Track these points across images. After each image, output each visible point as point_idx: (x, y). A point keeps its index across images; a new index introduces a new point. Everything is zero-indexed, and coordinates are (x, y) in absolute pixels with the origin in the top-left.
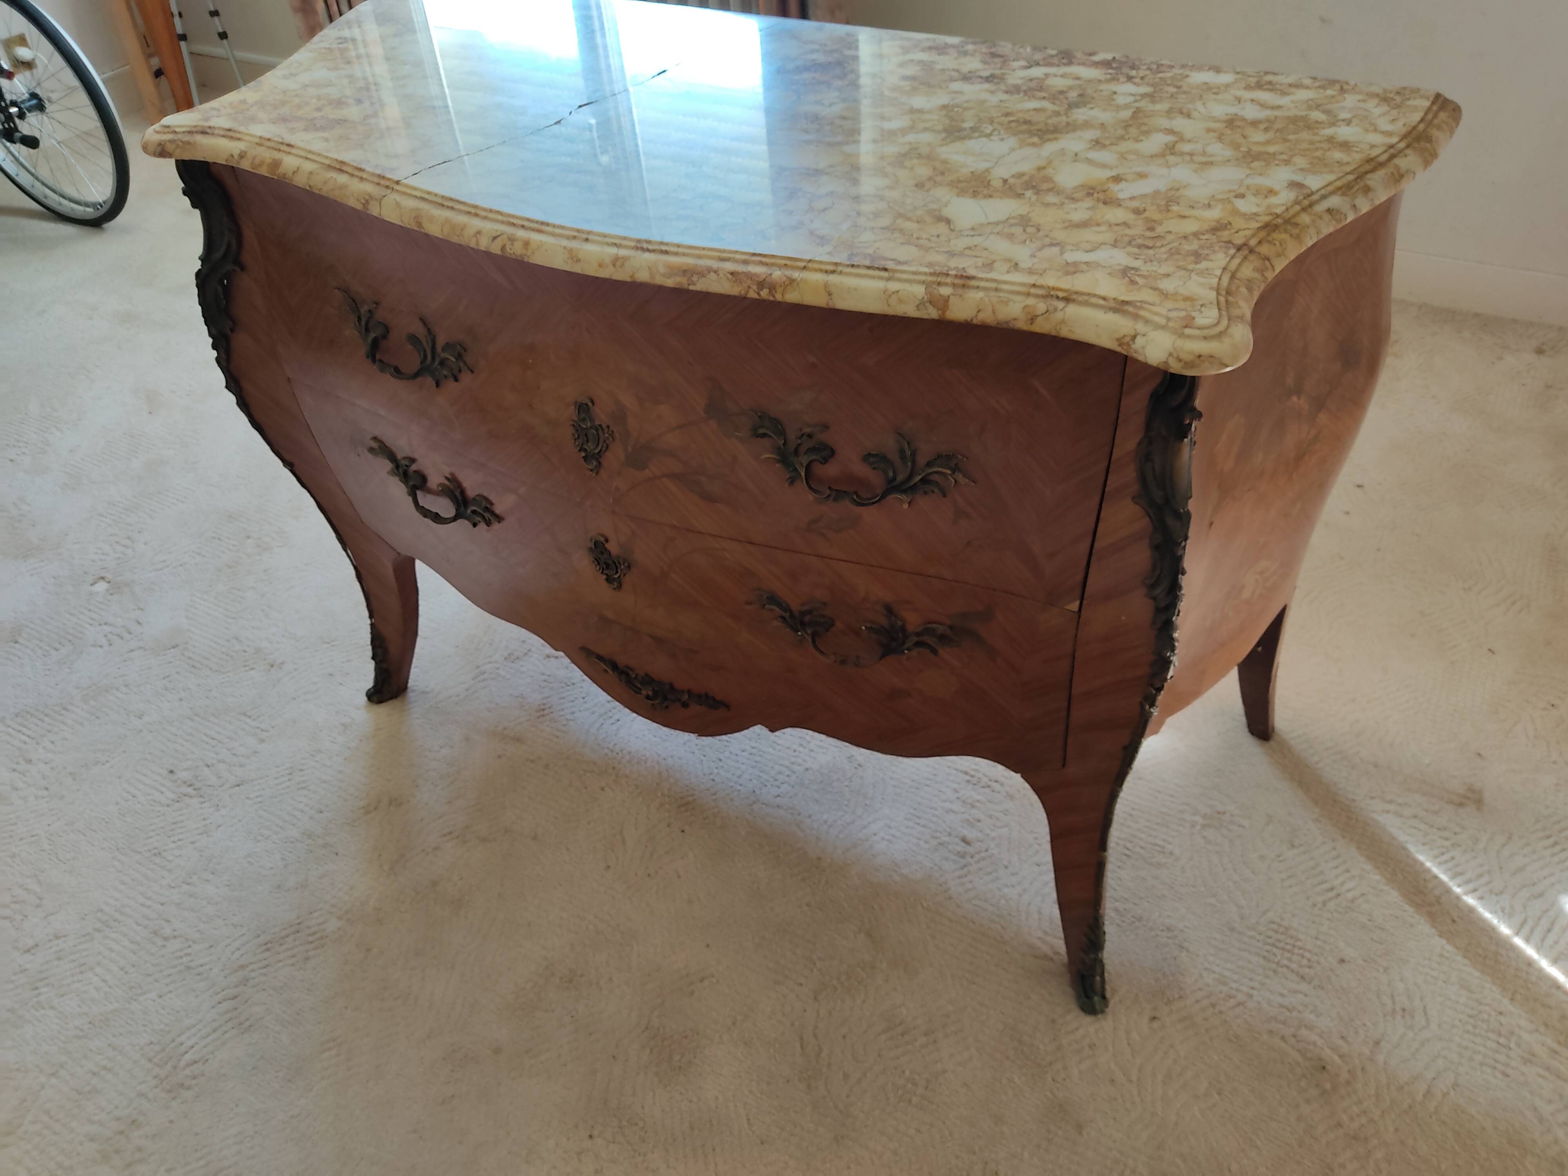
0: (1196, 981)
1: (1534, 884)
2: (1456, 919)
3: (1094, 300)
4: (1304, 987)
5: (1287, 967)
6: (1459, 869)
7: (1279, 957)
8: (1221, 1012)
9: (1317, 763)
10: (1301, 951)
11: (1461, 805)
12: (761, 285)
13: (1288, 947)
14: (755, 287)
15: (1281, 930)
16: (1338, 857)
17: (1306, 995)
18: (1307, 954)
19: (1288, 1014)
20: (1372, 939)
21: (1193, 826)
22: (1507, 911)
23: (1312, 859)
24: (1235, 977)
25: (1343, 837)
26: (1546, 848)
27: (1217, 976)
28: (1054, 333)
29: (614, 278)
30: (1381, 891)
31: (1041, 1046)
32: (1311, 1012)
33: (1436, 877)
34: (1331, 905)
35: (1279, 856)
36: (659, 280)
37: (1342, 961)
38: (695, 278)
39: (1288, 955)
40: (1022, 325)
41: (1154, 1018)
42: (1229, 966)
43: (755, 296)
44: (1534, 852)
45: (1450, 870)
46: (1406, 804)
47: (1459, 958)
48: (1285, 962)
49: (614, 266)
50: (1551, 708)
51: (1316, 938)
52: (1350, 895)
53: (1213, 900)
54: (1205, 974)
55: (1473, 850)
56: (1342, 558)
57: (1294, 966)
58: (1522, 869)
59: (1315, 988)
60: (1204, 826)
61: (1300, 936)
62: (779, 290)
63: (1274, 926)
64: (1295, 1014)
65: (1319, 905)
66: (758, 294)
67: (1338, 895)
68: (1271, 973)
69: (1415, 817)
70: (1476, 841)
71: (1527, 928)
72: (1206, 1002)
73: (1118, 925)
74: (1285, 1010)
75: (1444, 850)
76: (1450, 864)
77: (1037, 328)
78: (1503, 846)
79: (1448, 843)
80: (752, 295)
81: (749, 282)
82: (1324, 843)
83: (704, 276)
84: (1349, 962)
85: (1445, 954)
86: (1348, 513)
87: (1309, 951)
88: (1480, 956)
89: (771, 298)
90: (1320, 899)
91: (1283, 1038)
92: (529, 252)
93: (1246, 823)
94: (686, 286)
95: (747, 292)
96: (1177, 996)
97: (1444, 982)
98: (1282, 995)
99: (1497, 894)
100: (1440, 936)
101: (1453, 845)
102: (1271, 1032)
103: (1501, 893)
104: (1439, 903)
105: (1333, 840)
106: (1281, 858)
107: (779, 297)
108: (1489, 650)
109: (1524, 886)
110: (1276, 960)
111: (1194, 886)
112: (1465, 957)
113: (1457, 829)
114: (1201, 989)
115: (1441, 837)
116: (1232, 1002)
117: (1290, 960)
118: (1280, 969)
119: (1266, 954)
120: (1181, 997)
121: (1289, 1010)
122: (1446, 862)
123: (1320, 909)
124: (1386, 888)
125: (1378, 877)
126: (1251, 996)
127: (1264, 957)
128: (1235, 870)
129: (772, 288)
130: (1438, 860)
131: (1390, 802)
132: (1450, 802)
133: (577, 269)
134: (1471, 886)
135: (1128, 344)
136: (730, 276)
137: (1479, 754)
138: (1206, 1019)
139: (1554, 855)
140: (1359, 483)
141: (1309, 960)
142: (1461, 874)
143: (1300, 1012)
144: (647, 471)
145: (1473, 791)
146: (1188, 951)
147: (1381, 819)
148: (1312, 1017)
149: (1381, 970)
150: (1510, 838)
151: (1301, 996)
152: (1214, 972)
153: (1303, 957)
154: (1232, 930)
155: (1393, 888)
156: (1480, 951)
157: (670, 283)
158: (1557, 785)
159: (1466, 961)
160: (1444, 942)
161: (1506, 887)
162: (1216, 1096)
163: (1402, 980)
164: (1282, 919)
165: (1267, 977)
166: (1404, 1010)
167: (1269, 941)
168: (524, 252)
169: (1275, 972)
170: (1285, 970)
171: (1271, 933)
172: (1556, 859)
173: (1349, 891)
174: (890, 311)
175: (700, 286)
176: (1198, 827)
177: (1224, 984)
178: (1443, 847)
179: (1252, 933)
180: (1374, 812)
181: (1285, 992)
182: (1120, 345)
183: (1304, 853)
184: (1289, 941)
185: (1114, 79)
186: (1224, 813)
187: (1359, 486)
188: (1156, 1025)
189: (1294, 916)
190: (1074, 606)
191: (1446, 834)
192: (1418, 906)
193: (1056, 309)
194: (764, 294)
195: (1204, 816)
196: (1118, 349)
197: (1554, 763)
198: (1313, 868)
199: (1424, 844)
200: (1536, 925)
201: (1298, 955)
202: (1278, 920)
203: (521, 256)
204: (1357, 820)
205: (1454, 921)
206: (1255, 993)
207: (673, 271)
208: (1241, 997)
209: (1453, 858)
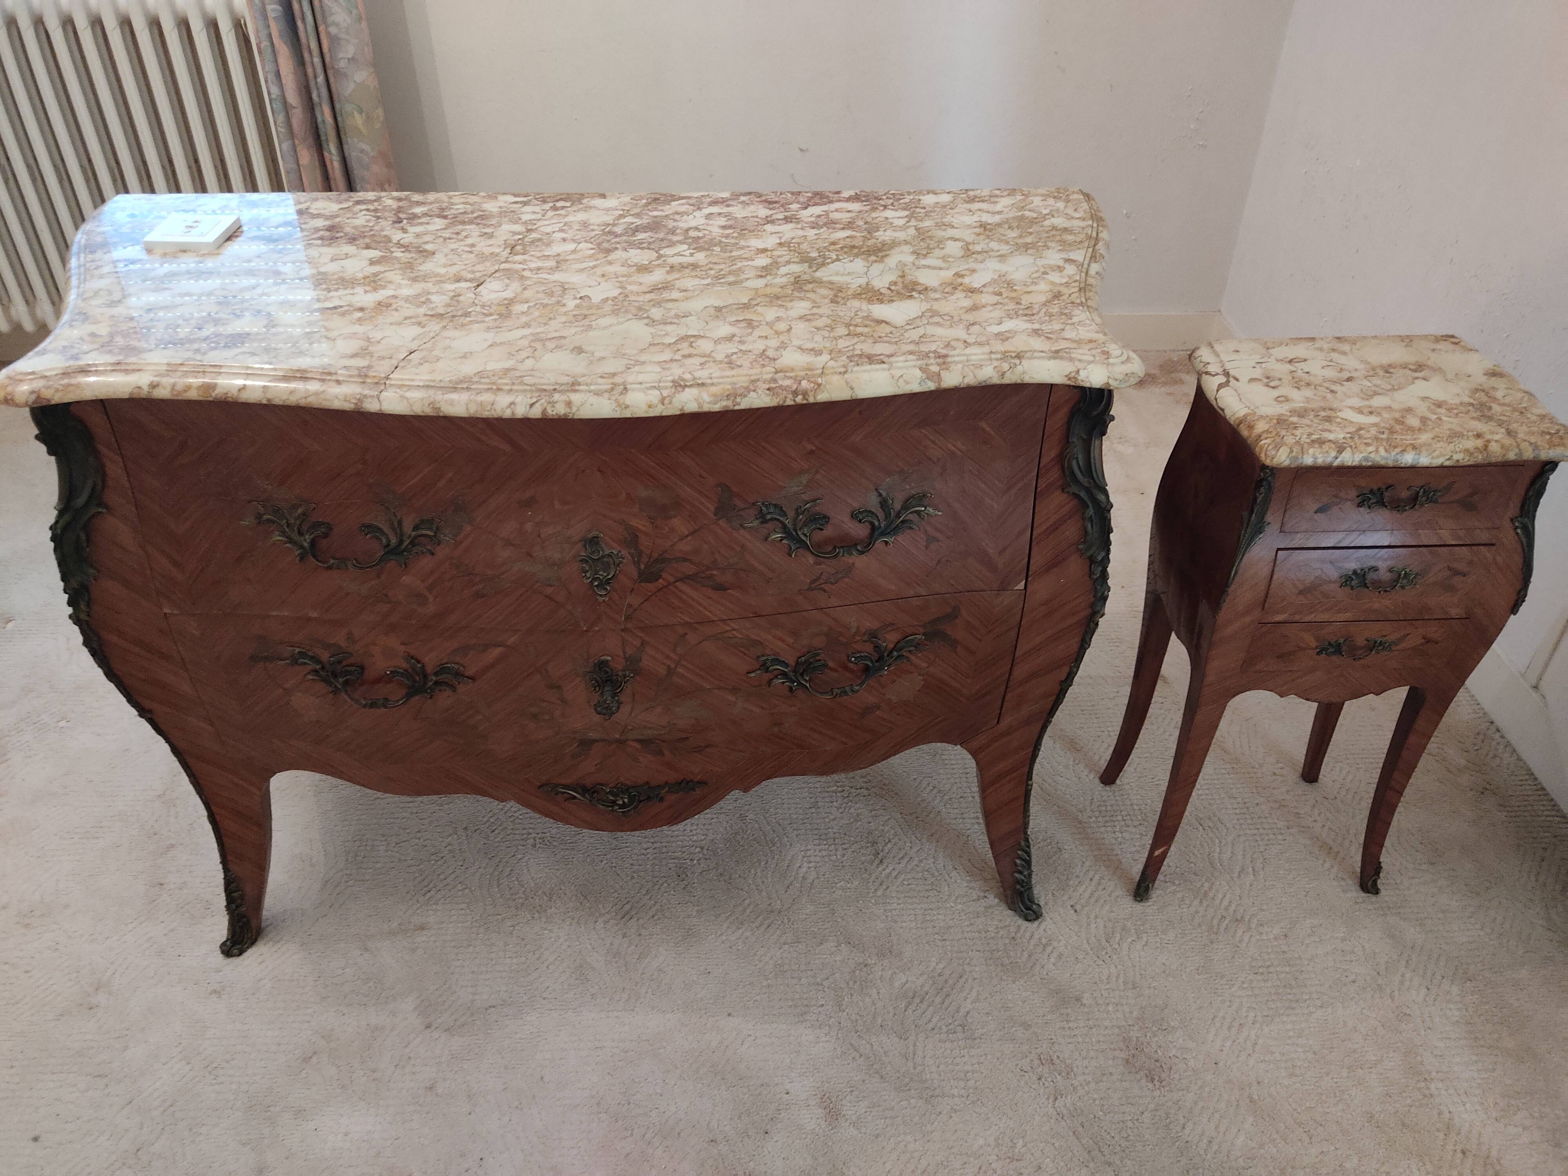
3: (1036, 354)
12: (795, 393)
14: (790, 396)
28: (1019, 381)
29: (664, 414)
36: (706, 408)
38: (738, 400)
40: (996, 380)
43: (792, 403)
49: (663, 404)
62: (811, 394)
66: (794, 401)
77: (1007, 380)
80: (789, 402)
81: (785, 393)
83: (745, 396)
89: (805, 402)
92: (574, 409)
94: (731, 408)
95: (785, 401)
107: (811, 400)
129: (805, 394)
133: (627, 414)
135: (1074, 378)
136: (768, 392)
144: (660, 581)
157: (717, 408)
168: (568, 410)
174: (900, 391)
175: (744, 404)
182: (1069, 379)
185: (874, 209)
190: (1021, 586)
193: (1015, 365)
194: (799, 399)
196: (1068, 382)
203: (565, 415)
207: (717, 398)
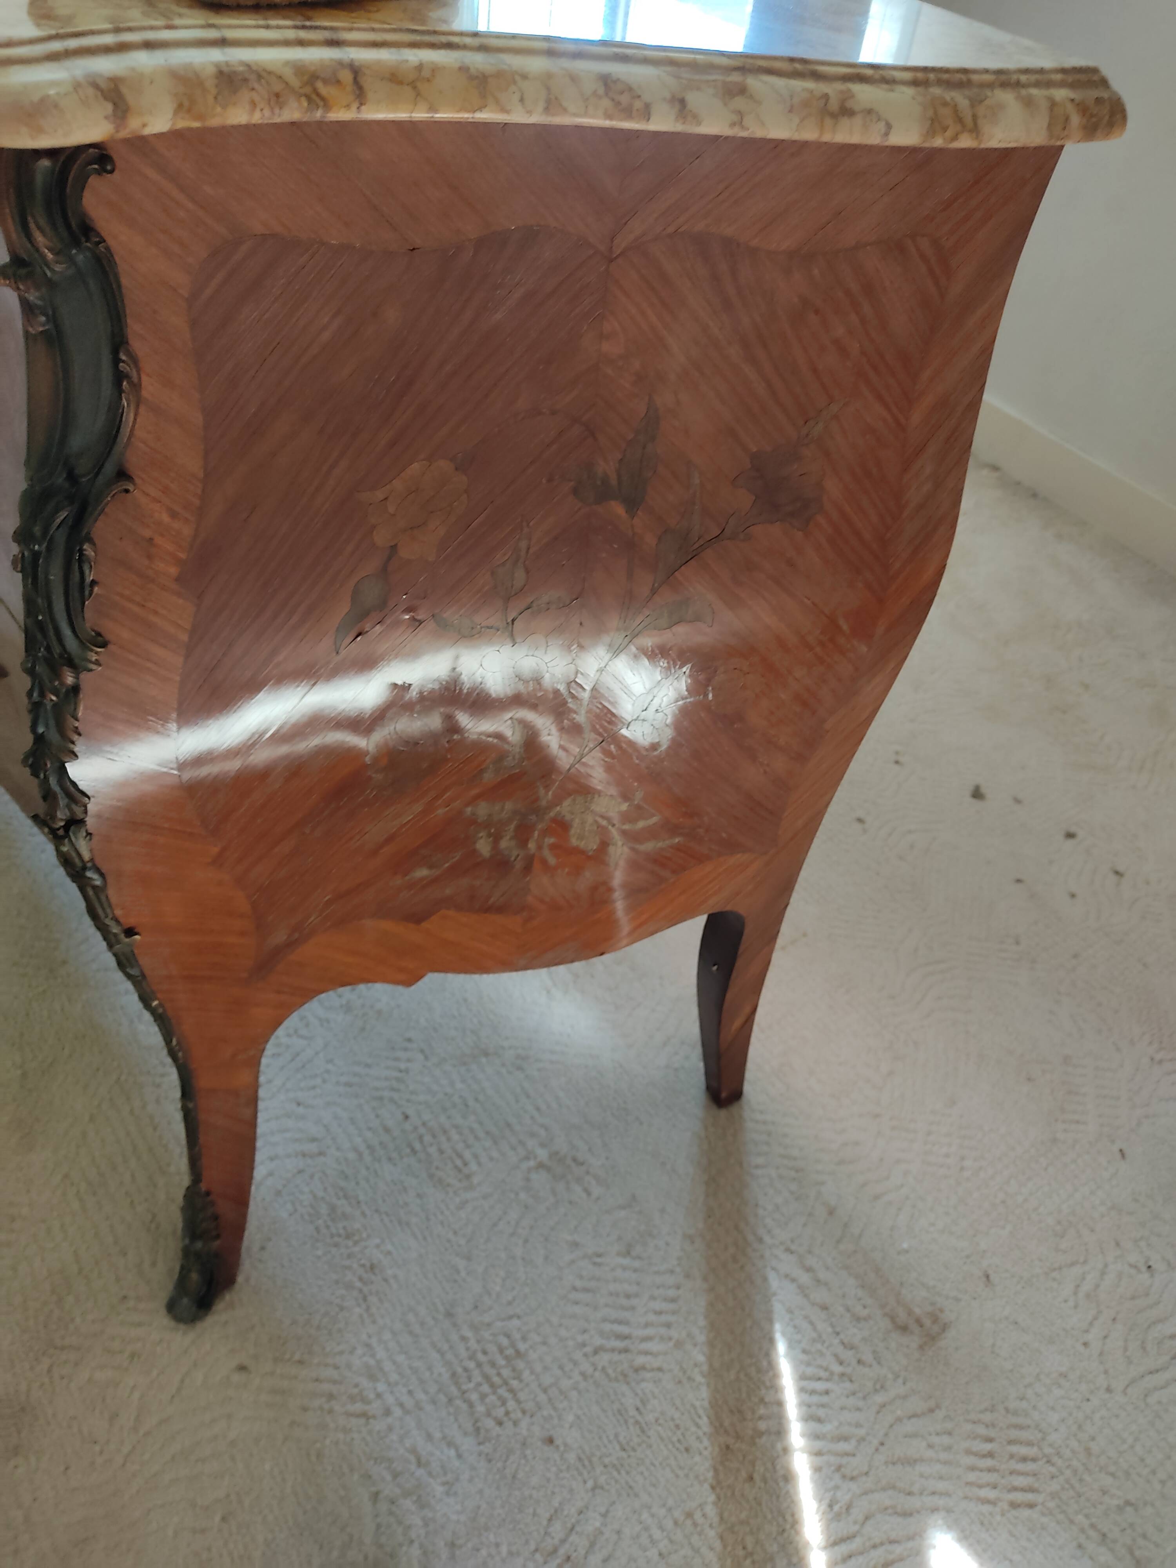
0: (341, 1353)
1: (910, 1494)
2: (756, 1476)
4: (468, 1444)
5: (471, 1405)
6: (821, 1412)
7: (471, 1385)
8: (331, 1411)
9: (757, 1167)
10: (507, 1395)
11: (904, 1329)
13: (496, 1379)
15: (510, 1352)
16: (673, 1300)
17: (459, 1456)
18: (511, 1404)
19: (413, 1467)
20: (616, 1436)
21: (527, 1158)
22: (836, 1508)
23: (638, 1284)
24: (394, 1377)
25: (705, 1279)
26: (969, 1452)
27: (372, 1362)
30: (690, 1379)
31: (78, 1320)
32: (444, 1484)
33: (780, 1404)
34: (604, 1359)
35: (599, 1255)
37: (550, 1441)
39: (486, 1388)
41: (242, 1368)
42: (401, 1358)
44: (948, 1448)
45: (809, 1406)
46: (826, 1284)
47: (712, 1533)
48: (474, 1397)
50: (1144, 1269)
51: (545, 1391)
52: (640, 1360)
53: (461, 1264)
54: (360, 1351)
55: (864, 1398)
56: (1018, 943)
57: (480, 1409)
58: (911, 1462)
59: (480, 1455)
60: (541, 1166)
61: (526, 1374)
63: (505, 1342)
64: (420, 1472)
65: (588, 1349)
67: (626, 1350)
68: (442, 1398)
69: (824, 1308)
70: (880, 1386)
71: (844, 1549)
72: (326, 1387)
73: (317, 1230)
74: (412, 1458)
75: (823, 1374)
76: (815, 1399)
78: (915, 1416)
79: (837, 1369)
82: (672, 1272)
84: (558, 1447)
85: (698, 1516)
86: (1073, 896)
87: (518, 1402)
88: (744, 1548)
90: (598, 1341)
91: (375, 1497)
93: (596, 1191)
96: (297, 1357)
97: (660, 1554)
98: (429, 1437)
99: (844, 1477)
100: (713, 1488)
101: (843, 1375)
102: (367, 1476)
103: (852, 1479)
104: (753, 1443)
105: (687, 1276)
106: (598, 1260)
108: (1121, 1150)
109: (894, 1487)
110: (464, 1387)
111: (455, 1233)
112: (721, 1538)
113: (868, 1357)
114: (336, 1367)
115: (836, 1356)
116: (358, 1407)
117: (483, 1397)
118: (458, 1402)
119: (459, 1370)
120: (301, 1362)
121: (419, 1464)
122: (813, 1392)
123: (585, 1355)
124: (699, 1379)
125: (701, 1358)
126: (387, 1412)
127: (454, 1375)
128: (526, 1241)
130: (805, 1383)
131: (809, 1270)
132: (893, 1319)
134: (819, 1444)
137: (988, 1277)
138: (305, 1409)
139: (973, 1469)
140: (1121, 869)
141: (507, 1413)
142: (819, 1420)
143: (430, 1474)
145: (935, 1320)
146: (368, 1309)
147: (774, 1282)
148: (439, 1490)
149: (590, 1484)
150: (931, 1411)
151: (452, 1453)
152: (373, 1356)
153: (504, 1403)
154: (449, 1315)
155: (708, 1385)
156: (750, 1541)
158: (1064, 1376)
159: (718, 1544)
160: (712, 1498)
161: (867, 1474)
162: (217, 1518)
163: (605, 1515)
164: (524, 1339)
165: (434, 1402)
166: (568, 1558)
167: (480, 1357)
169: (450, 1401)
170: (464, 1407)
171: (492, 1348)
172: (972, 1477)
173: (647, 1353)
176: (532, 1163)
177: (372, 1378)
178: (826, 1370)
179: (469, 1334)
180: (773, 1269)
181: (438, 1435)
183: (635, 1270)
184: (506, 1373)
186: (582, 1164)
187: (1117, 873)
188: (236, 1378)
189: (544, 1343)
191: (847, 1355)
192: (718, 1427)
195: (554, 1155)
197: (1085, 1344)
198: (628, 1296)
199: (804, 1351)
200: (861, 1553)
201: (500, 1398)
202: (517, 1336)
204: (742, 1267)
205: (751, 1478)
206: (397, 1412)
208: (375, 1407)
209: (827, 1392)
